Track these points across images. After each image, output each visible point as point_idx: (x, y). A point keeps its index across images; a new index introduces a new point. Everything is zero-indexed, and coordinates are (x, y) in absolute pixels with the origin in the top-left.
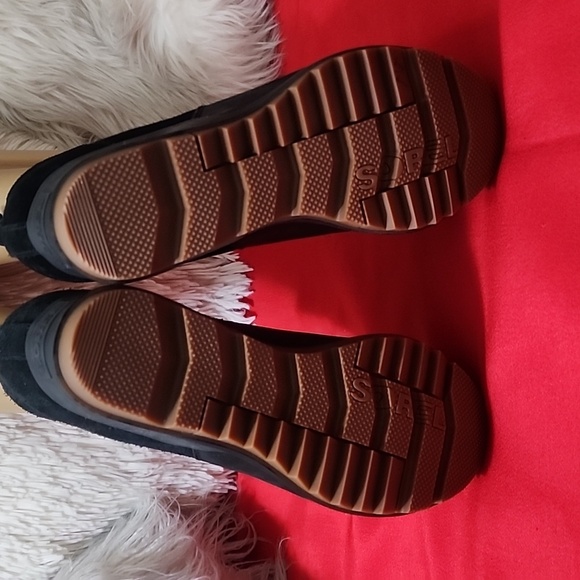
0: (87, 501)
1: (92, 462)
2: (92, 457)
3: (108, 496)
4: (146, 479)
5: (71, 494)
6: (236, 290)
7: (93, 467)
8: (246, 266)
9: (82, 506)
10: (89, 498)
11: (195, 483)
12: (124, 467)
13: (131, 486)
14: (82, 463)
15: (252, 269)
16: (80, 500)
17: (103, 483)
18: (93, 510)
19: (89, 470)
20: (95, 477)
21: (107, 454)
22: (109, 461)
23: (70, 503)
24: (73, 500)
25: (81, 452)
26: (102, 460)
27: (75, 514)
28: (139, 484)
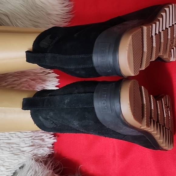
0: (10, 164)
1: (12, 149)
2: (12, 147)
3: (16, 161)
4: (29, 153)
5: (4, 162)
6: (53, 83)
7: (12, 151)
8: (56, 74)
9: (8, 166)
10: (10, 163)
11: (43, 152)
12: (22, 149)
13: (24, 156)
14: (8, 150)
15: (59, 76)
16: (7, 164)
17: (16, 156)
18: (11, 167)
19: (11, 152)
20: (13, 155)
21: (17, 145)
22: (18, 148)
23: (3, 166)
24: (4, 165)
25: (8, 146)
26: (15, 148)
27: (5, 170)
28: (27, 155)
